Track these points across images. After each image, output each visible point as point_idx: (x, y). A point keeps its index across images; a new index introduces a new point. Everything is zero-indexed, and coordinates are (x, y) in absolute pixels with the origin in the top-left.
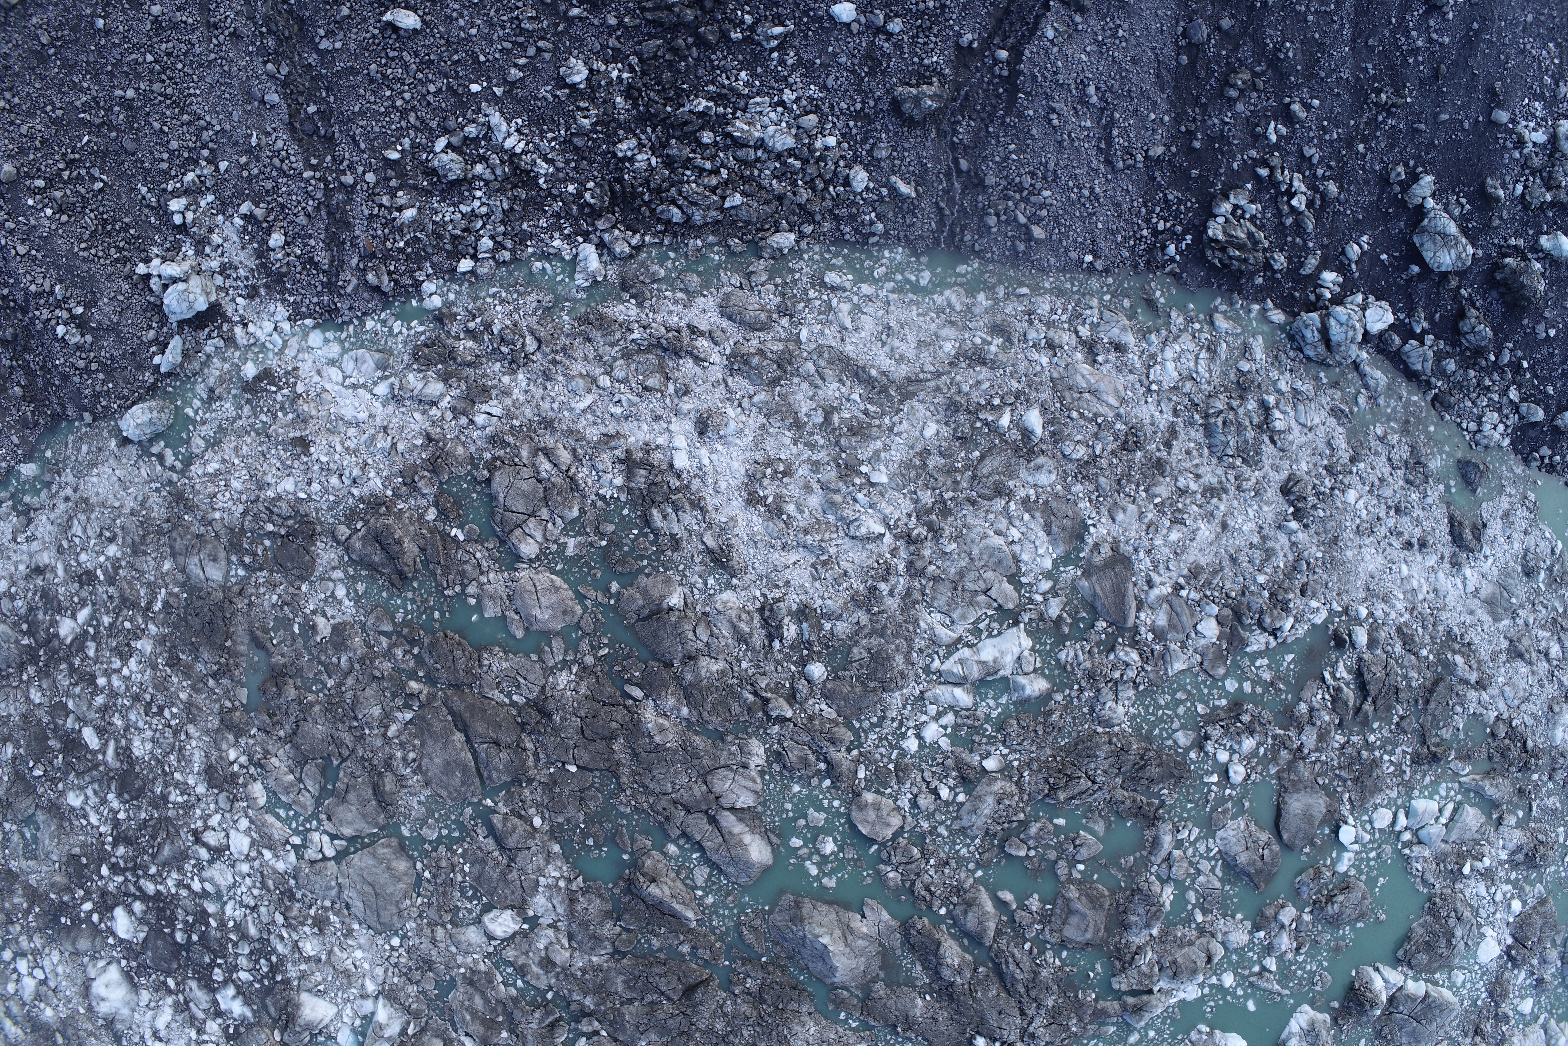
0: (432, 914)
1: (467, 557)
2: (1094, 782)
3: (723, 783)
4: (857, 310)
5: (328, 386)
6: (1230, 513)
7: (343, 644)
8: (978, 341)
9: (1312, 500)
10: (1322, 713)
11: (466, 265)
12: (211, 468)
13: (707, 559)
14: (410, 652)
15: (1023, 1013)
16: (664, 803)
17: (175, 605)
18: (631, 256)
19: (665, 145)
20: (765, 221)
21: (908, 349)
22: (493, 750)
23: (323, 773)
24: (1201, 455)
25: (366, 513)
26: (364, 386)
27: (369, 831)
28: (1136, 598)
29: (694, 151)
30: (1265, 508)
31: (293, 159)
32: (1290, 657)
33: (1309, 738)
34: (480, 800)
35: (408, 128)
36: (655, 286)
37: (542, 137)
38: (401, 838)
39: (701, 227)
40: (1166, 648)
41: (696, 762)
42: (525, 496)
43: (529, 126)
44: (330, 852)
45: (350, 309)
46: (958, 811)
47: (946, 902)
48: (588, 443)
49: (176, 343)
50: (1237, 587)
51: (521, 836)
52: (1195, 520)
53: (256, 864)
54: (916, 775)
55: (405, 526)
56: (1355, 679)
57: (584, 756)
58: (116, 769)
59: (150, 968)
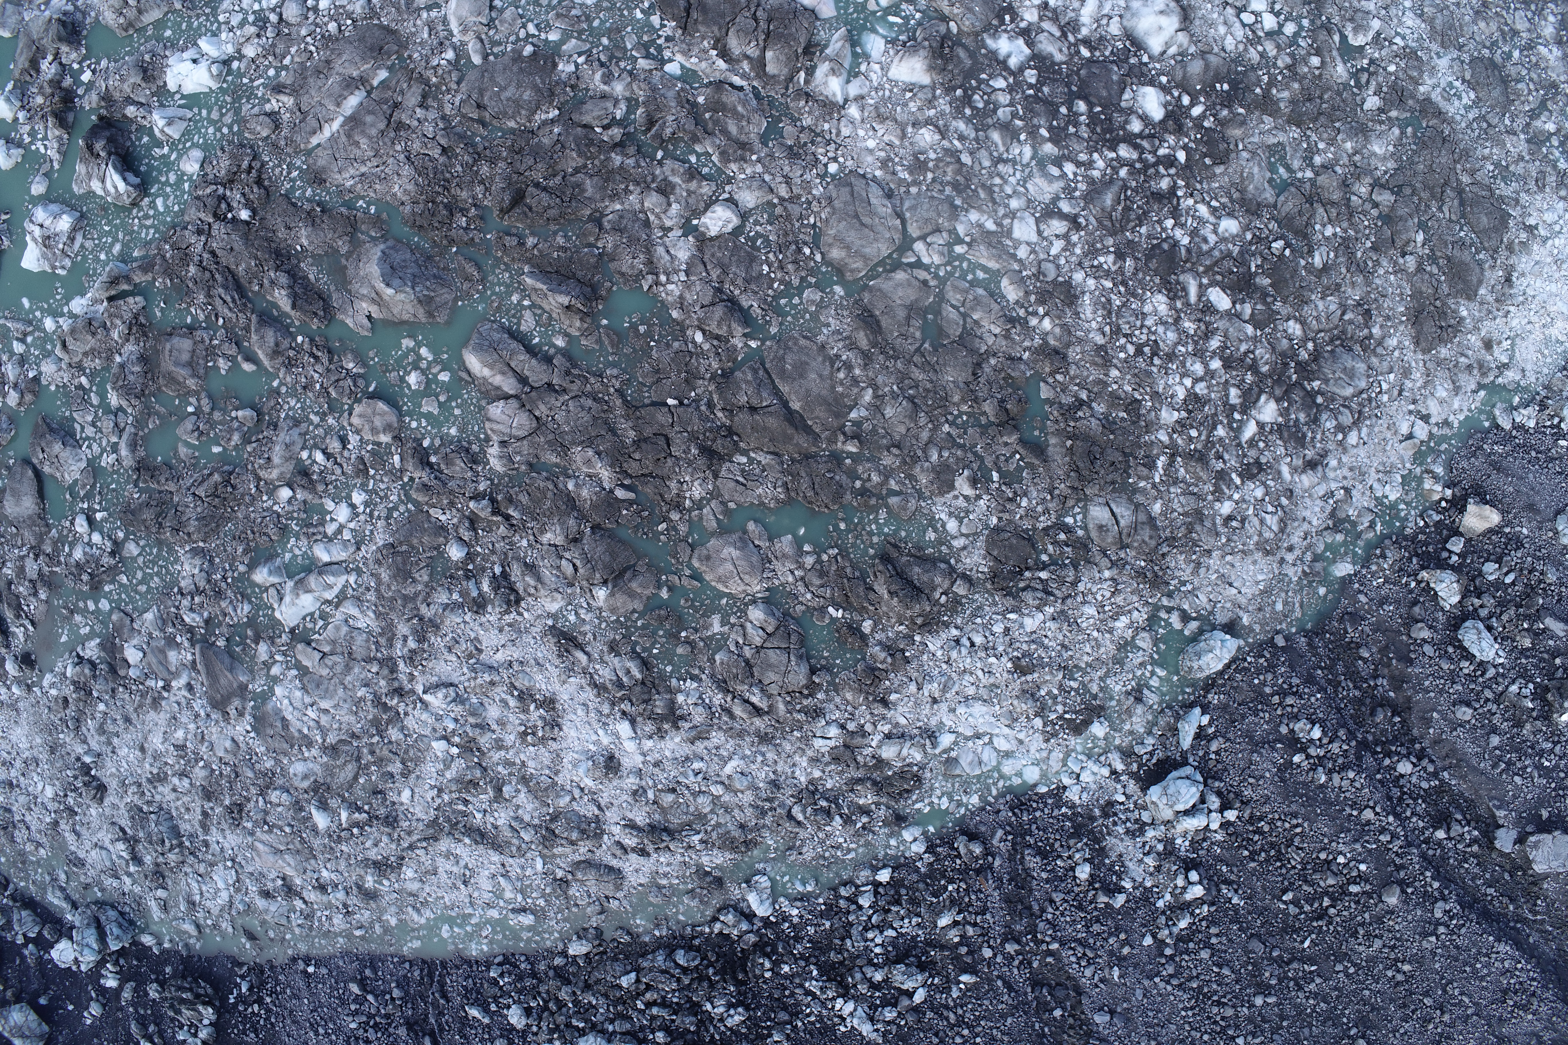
0: (795, 210)
1: (821, 591)
2: (195, 495)
3: (521, 422)
4: (498, 893)
5: (1007, 731)
6: (141, 763)
7: (938, 473)
8: (385, 882)
10: (26, 593)
11: (884, 876)
12: (1123, 621)
13: (580, 639)
14: (864, 481)
15: (213, 253)
16: (575, 387)
17: (1140, 468)
18: (719, 910)
19: (700, 1023)
20: (599, 962)
21: (444, 866)
22: (755, 402)
23: (940, 329)
24: (177, 808)
25: (939, 612)
26: (967, 739)
27: (878, 280)
28: (198, 673)
29: (673, 1021)
30: (114, 771)
31: (1073, 959)
33: (31, 568)
34: (763, 344)
35: (955, 1007)
36: (690, 886)
37: (820, 1016)
38: (843, 282)
39: (658, 948)
40: (162, 630)
41: (551, 437)
42: (770, 666)
43: (835, 1025)
44: (919, 246)
45: (999, 811)
46: (305, 441)
47: (299, 349)
48: (720, 728)
49: (1187, 742)
50: (120, 695)
51: (711, 319)
52: (167, 751)
53: (1001, 211)
54: (349, 469)
55: (892, 610)
56: (7, 627)
57: (662, 417)
58: (1183, 272)
59: (1114, 62)
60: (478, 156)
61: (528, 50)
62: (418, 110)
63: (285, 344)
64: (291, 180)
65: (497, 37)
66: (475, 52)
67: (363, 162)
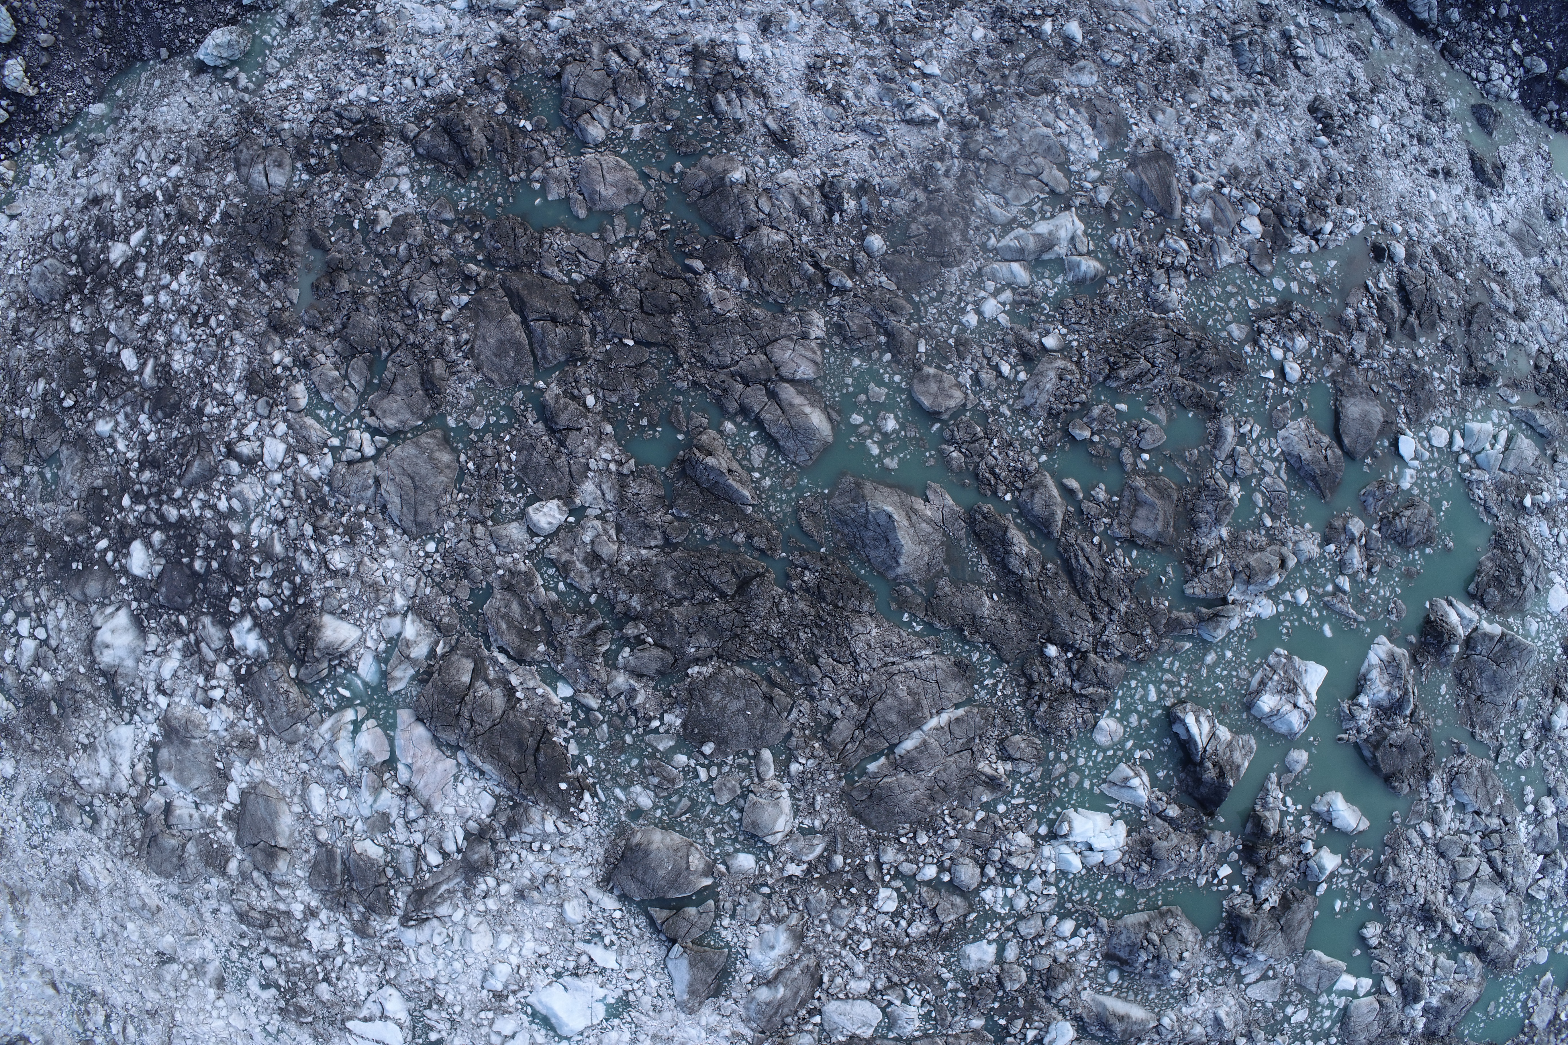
0: (473, 510)
1: (534, 145)
2: (1153, 365)
3: (782, 353)
5: (407, 6)
6: (1262, 122)
7: (403, 233)
9: (1338, 120)
10: (1370, 319)
12: (285, 84)
13: (769, 140)
14: (470, 237)
15: (1095, 618)
16: (722, 377)
17: (234, 214)
22: (549, 325)
23: (370, 367)
24: (1231, 73)
25: (435, 112)
27: (413, 423)
28: (1181, 192)
30: (1295, 123)
32: (1332, 263)
33: (1359, 344)
34: (532, 383)
38: (446, 429)
40: (1214, 241)
41: (755, 333)
42: (594, 84)
44: (369, 451)
46: (1019, 390)
47: (1011, 487)
48: (656, 41)
50: (1276, 191)
51: (573, 414)
52: (1231, 126)
53: (290, 472)
54: (976, 350)
55: (474, 118)
56: (1398, 292)
57: (642, 329)
58: (152, 388)
59: (162, 607)
60: (779, 644)
61: (708, 749)
62: (838, 714)
63: (1025, 496)
64: (994, 676)
65: (742, 775)
66: (766, 764)
67: (907, 671)
